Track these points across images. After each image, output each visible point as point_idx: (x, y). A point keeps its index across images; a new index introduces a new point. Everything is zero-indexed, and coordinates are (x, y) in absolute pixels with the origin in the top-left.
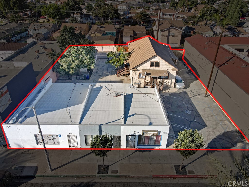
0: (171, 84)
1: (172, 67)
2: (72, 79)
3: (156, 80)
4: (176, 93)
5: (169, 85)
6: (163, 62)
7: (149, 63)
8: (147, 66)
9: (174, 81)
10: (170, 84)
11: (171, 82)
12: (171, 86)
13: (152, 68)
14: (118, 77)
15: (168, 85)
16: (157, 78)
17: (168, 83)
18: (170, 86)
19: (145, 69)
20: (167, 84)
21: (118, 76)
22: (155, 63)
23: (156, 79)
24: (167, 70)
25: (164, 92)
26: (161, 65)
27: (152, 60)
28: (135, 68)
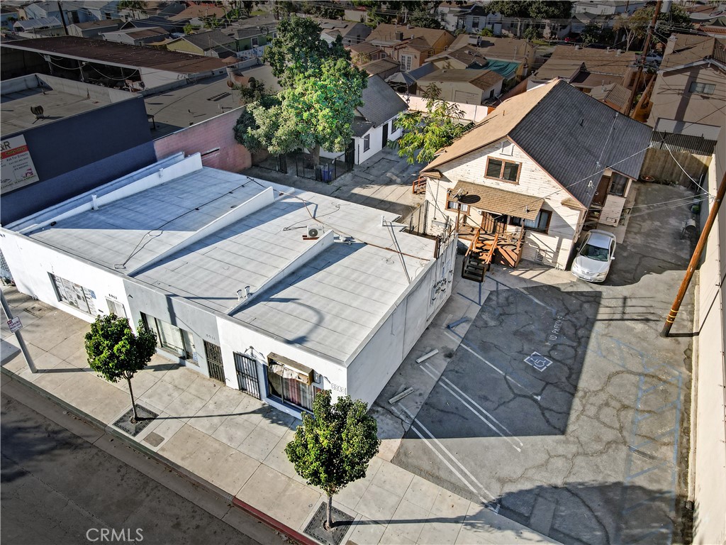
0: (556, 253)
1: (565, 195)
2: (286, 173)
3: (504, 229)
4: (558, 289)
5: (547, 256)
6: (533, 169)
7: (480, 164)
8: (475, 171)
9: (567, 244)
10: (552, 255)
11: (558, 248)
12: (556, 263)
13: (491, 182)
14: (415, 195)
15: (543, 254)
16: (508, 222)
17: (545, 248)
18: (551, 261)
19: (468, 180)
20: (540, 250)
21: (415, 192)
22: (503, 165)
23: (502, 225)
24: (546, 200)
25: (515, 273)
26: (523, 175)
27: (496, 155)
28: (437, 171)
